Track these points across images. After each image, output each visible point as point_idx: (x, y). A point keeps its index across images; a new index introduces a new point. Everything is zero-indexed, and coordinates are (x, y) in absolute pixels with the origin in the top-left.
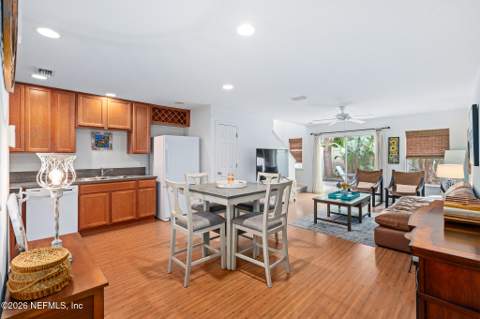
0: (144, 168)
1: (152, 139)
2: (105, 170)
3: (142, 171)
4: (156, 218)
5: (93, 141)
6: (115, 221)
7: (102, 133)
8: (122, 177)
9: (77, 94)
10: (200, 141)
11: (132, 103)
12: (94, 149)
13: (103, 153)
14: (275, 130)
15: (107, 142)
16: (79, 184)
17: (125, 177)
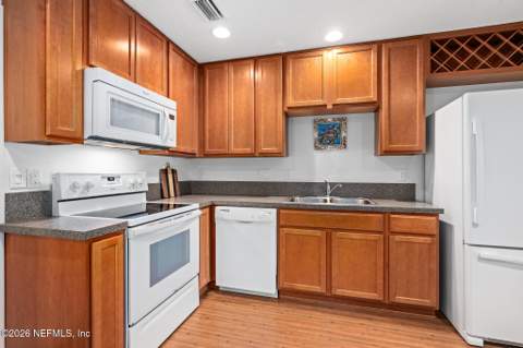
0: (412, 186)
2: (332, 185)
7: (330, 119)
9: (286, 57)
11: (379, 44)
12: (316, 148)
15: (337, 135)
16: (279, 208)
17: (367, 203)
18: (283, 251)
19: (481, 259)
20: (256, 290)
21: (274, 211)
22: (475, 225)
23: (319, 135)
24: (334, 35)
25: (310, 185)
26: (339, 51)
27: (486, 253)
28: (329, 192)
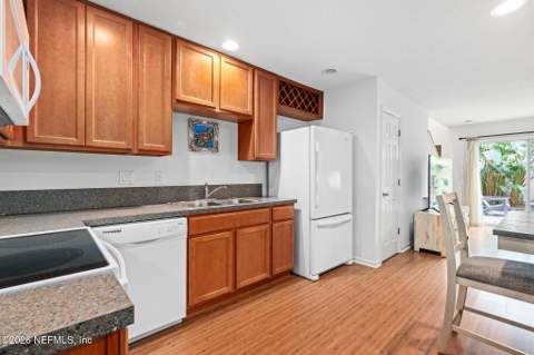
0: (260, 186)
1: (278, 135)
2: (212, 187)
3: (256, 190)
4: (291, 275)
5: (192, 136)
6: (242, 284)
7: (205, 121)
8: (236, 201)
9: (176, 39)
10: (355, 139)
11: (254, 69)
12: (192, 149)
13: (205, 156)
14: (431, 129)
15: (211, 138)
16: (189, 215)
17: (240, 202)
18: (193, 265)
19: (319, 227)
20: (156, 327)
21: (184, 220)
22: (316, 207)
23: (195, 136)
24: (231, 46)
25: (185, 189)
26: (228, 60)
27: (321, 222)
28: (207, 195)
